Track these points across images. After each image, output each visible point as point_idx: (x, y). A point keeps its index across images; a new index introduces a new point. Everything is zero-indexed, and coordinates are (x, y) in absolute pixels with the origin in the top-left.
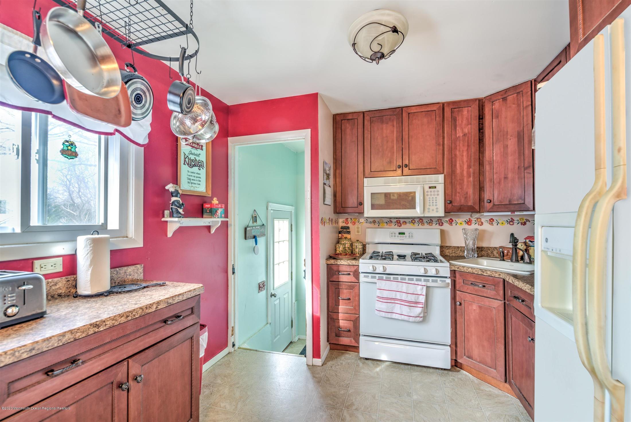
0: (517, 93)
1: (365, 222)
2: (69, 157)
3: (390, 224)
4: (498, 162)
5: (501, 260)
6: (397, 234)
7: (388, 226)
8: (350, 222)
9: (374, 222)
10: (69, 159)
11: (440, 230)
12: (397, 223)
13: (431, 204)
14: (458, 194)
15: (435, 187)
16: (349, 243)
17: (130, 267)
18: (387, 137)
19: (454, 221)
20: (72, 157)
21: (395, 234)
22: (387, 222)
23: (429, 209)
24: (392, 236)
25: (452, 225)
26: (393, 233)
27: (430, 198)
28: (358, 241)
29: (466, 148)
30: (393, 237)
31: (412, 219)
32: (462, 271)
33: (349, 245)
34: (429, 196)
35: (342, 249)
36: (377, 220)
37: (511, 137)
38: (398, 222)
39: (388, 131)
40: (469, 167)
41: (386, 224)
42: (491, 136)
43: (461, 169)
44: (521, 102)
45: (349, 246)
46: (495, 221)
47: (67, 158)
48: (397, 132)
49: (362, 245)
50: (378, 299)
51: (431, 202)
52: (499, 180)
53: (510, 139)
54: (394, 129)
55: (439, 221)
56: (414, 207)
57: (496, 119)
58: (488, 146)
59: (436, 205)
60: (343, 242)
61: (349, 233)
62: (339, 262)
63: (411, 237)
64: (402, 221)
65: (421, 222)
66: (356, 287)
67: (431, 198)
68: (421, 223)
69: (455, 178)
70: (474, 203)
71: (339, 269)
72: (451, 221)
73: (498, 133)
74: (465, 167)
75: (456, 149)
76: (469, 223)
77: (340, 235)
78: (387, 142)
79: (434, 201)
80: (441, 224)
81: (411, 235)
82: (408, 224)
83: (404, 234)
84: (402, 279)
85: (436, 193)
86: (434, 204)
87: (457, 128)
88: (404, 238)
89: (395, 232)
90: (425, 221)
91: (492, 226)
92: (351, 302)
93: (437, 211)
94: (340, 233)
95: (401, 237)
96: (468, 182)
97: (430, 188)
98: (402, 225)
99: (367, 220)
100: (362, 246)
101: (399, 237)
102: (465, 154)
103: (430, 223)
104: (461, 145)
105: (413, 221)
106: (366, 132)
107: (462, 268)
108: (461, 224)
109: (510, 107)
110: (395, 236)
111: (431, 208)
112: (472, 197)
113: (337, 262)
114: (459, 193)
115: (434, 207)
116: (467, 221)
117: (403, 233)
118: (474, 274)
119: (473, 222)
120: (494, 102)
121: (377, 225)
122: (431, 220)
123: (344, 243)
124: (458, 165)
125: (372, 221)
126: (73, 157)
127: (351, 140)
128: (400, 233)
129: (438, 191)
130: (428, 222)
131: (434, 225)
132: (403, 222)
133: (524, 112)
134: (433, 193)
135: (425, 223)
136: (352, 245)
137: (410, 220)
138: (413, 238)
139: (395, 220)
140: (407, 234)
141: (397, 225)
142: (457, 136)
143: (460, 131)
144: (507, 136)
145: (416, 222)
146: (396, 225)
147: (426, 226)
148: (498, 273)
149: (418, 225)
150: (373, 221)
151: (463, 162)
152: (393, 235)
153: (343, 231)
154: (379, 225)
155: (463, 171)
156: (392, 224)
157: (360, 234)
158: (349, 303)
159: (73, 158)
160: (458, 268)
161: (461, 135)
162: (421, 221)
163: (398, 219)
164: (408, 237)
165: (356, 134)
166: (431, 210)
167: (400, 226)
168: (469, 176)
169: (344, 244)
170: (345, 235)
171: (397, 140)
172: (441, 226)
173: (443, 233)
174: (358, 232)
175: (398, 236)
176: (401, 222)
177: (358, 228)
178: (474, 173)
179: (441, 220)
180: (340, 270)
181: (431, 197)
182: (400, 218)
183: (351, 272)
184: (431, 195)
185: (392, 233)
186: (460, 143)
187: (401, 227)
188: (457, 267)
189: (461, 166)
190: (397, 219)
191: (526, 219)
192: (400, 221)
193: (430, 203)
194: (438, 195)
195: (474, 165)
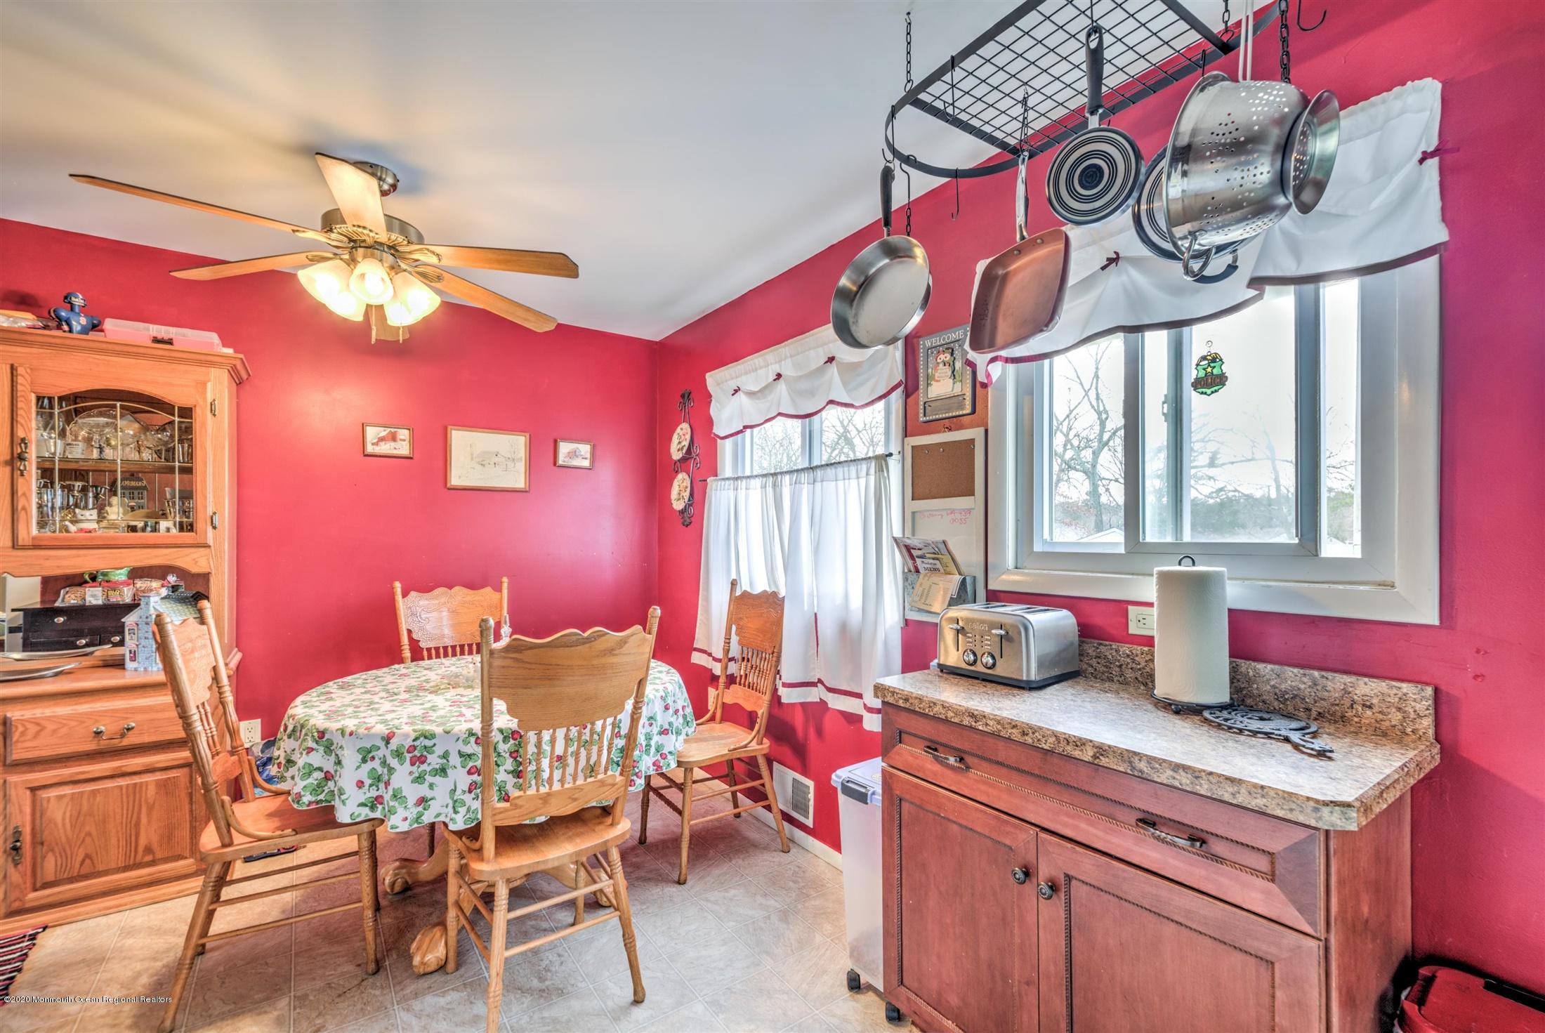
2: (1209, 391)
10: (1209, 395)
17: (1366, 680)
20: (1213, 389)
47: (1206, 393)
126: (1216, 388)
159: (1216, 391)
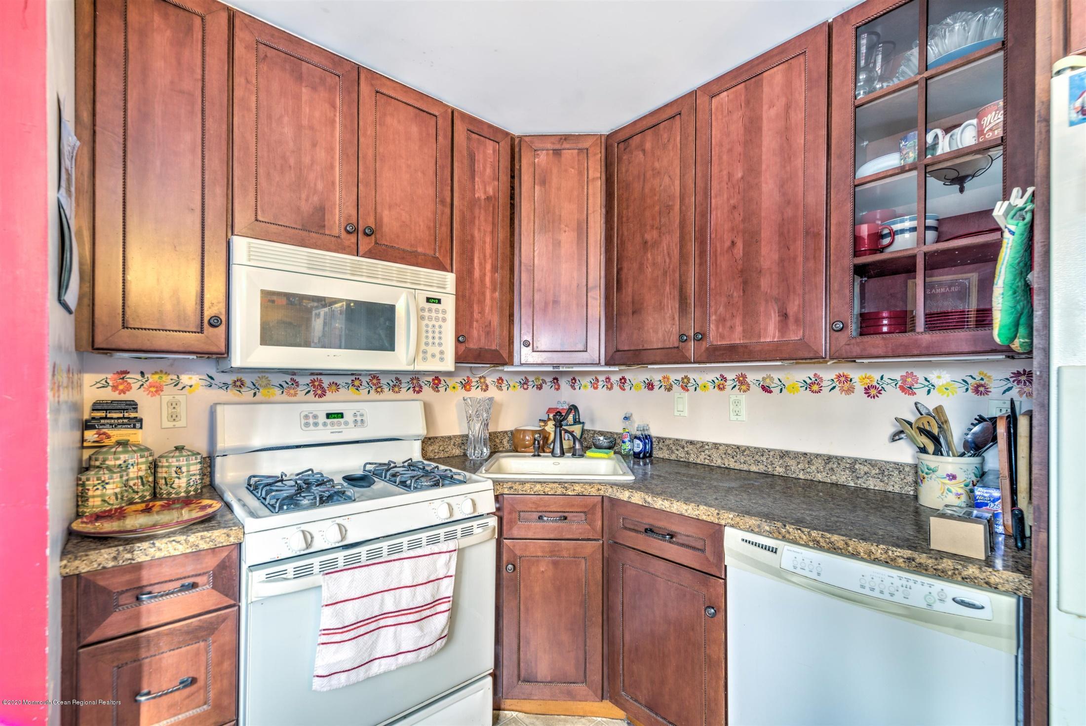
0: (579, 149)
1: (204, 383)
3: (292, 391)
4: (542, 270)
5: (534, 456)
6: (322, 418)
7: (285, 397)
8: (135, 386)
9: (238, 383)
11: (422, 403)
12: (314, 386)
13: (430, 341)
14: (475, 323)
15: (439, 301)
16: (144, 460)
18: (311, 128)
19: (443, 382)
21: (315, 417)
22: (285, 385)
23: (425, 352)
24: (307, 425)
25: (438, 391)
26: (311, 415)
27: (427, 326)
28: (179, 449)
29: (489, 228)
30: (312, 427)
31: (353, 378)
32: (521, 492)
33: (144, 467)
34: (426, 322)
35: (118, 490)
36: (248, 379)
37: (567, 229)
38: (316, 384)
39: (317, 114)
40: (494, 269)
41: (278, 391)
42: (532, 218)
43: (481, 271)
44: (584, 168)
45: (141, 474)
46: (505, 382)
48: (344, 126)
49: (200, 463)
50: (325, 639)
51: (430, 335)
52: (543, 304)
53: (565, 231)
54: (335, 115)
55: (415, 382)
56: (389, 345)
57: (541, 186)
58: (525, 234)
59: (440, 344)
60: (118, 459)
61: (137, 423)
62: (143, 553)
63: (359, 423)
64: (326, 380)
65: (374, 385)
66: (222, 626)
67: (430, 326)
68: (374, 387)
69: (471, 287)
70: (501, 346)
71: (139, 579)
72: (436, 382)
73: (544, 216)
74: (488, 267)
75: (474, 223)
76: (468, 387)
77: (91, 435)
78: (314, 145)
79: (437, 335)
80: (417, 389)
81: (359, 418)
82: (342, 390)
83: (342, 417)
84: (393, 550)
85: (440, 315)
86: (437, 341)
87: (477, 179)
88: (343, 426)
89: (315, 413)
90: (383, 381)
91: (499, 392)
92: (200, 689)
93: (442, 359)
94: (87, 425)
95: (332, 424)
96: (492, 299)
97: (428, 300)
98: (328, 393)
99: (212, 378)
100: (199, 467)
101: (329, 427)
102: (488, 239)
103: (395, 386)
104: (482, 218)
105: (357, 383)
106: (239, 80)
107: (520, 487)
108: (454, 388)
109: (566, 171)
110: (316, 424)
111: (431, 350)
112: (497, 333)
113: (131, 551)
114: (477, 321)
115: (436, 350)
116: (464, 382)
117: (338, 414)
118: (548, 495)
119: (473, 384)
120: (539, 152)
121: (247, 395)
122: (397, 379)
123: (118, 462)
124: (476, 261)
125: (230, 382)
127: (172, 82)
128: (328, 416)
129: (444, 312)
130: (391, 384)
131: (404, 390)
132: (330, 385)
133: (590, 187)
134: (434, 315)
135: (385, 387)
136: (154, 466)
137: (349, 380)
138: (365, 425)
139: (307, 380)
140: (348, 417)
141: (312, 393)
142: (476, 196)
143: (481, 187)
144: (560, 224)
145: (364, 383)
146: (309, 392)
147: (387, 394)
148: (596, 487)
149: (369, 392)
150: (235, 382)
151: (485, 256)
152: (311, 421)
153: (106, 418)
154: (255, 394)
155: (485, 274)
156: (299, 389)
157: (182, 423)
158: (188, 697)
160: (511, 488)
161: (483, 197)
162: (375, 381)
163: (315, 377)
164: (352, 424)
165: (199, 71)
166: (429, 355)
167: (320, 396)
168: (494, 290)
169: (123, 468)
170: (117, 434)
171: (344, 151)
172: (418, 392)
173: (428, 411)
174: (174, 417)
175: (325, 424)
176: (325, 385)
177: (174, 405)
178: (501, 284)
179: (418, 379)
180: (144, 583)
181: (430, 324)
182: (321, 374)
183: (196, 575)
184: (430, 318)
185: (306, 417)
186: (480, 213)
187: (324, 398)
188: (509, 484)
189: (481, 264)
190: (312, 377)
191: (542, 380)
192: (321, 381)
193: (427, 337)
194: (444, 320)
195: (502, 268)
